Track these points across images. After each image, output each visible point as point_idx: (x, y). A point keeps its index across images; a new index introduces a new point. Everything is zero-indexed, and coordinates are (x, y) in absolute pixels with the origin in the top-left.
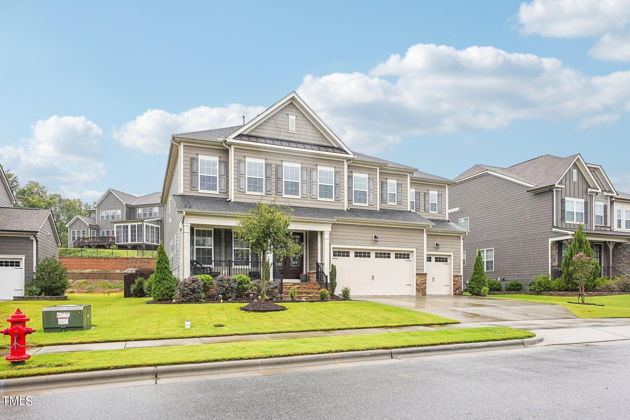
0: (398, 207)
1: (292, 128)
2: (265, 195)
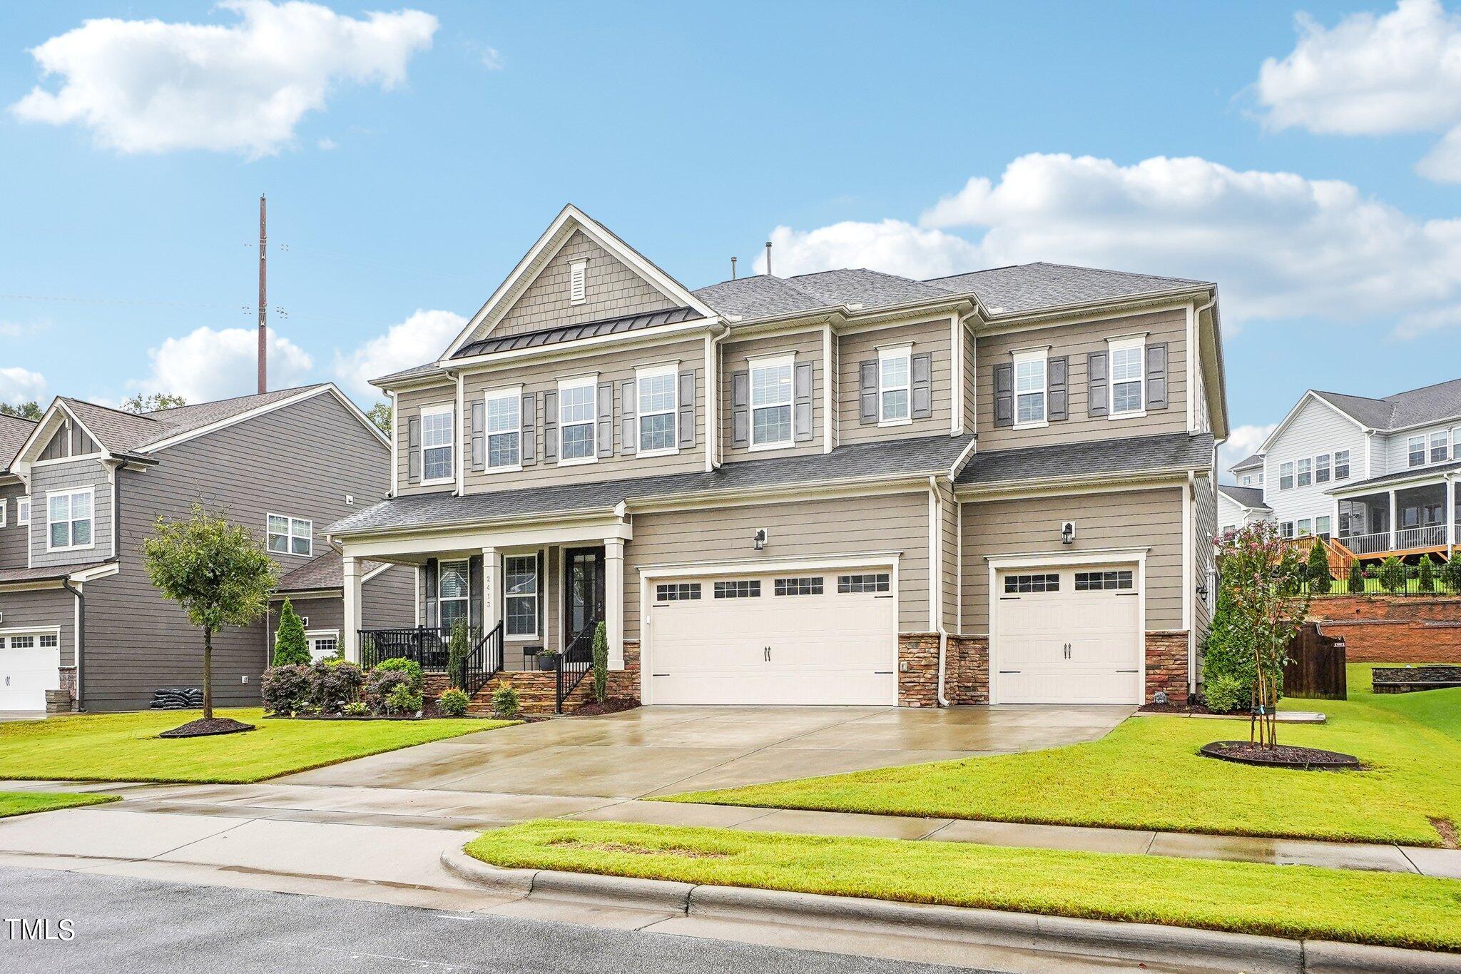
0: (918, 426)
1: (577, 293)
2: (521, 469)
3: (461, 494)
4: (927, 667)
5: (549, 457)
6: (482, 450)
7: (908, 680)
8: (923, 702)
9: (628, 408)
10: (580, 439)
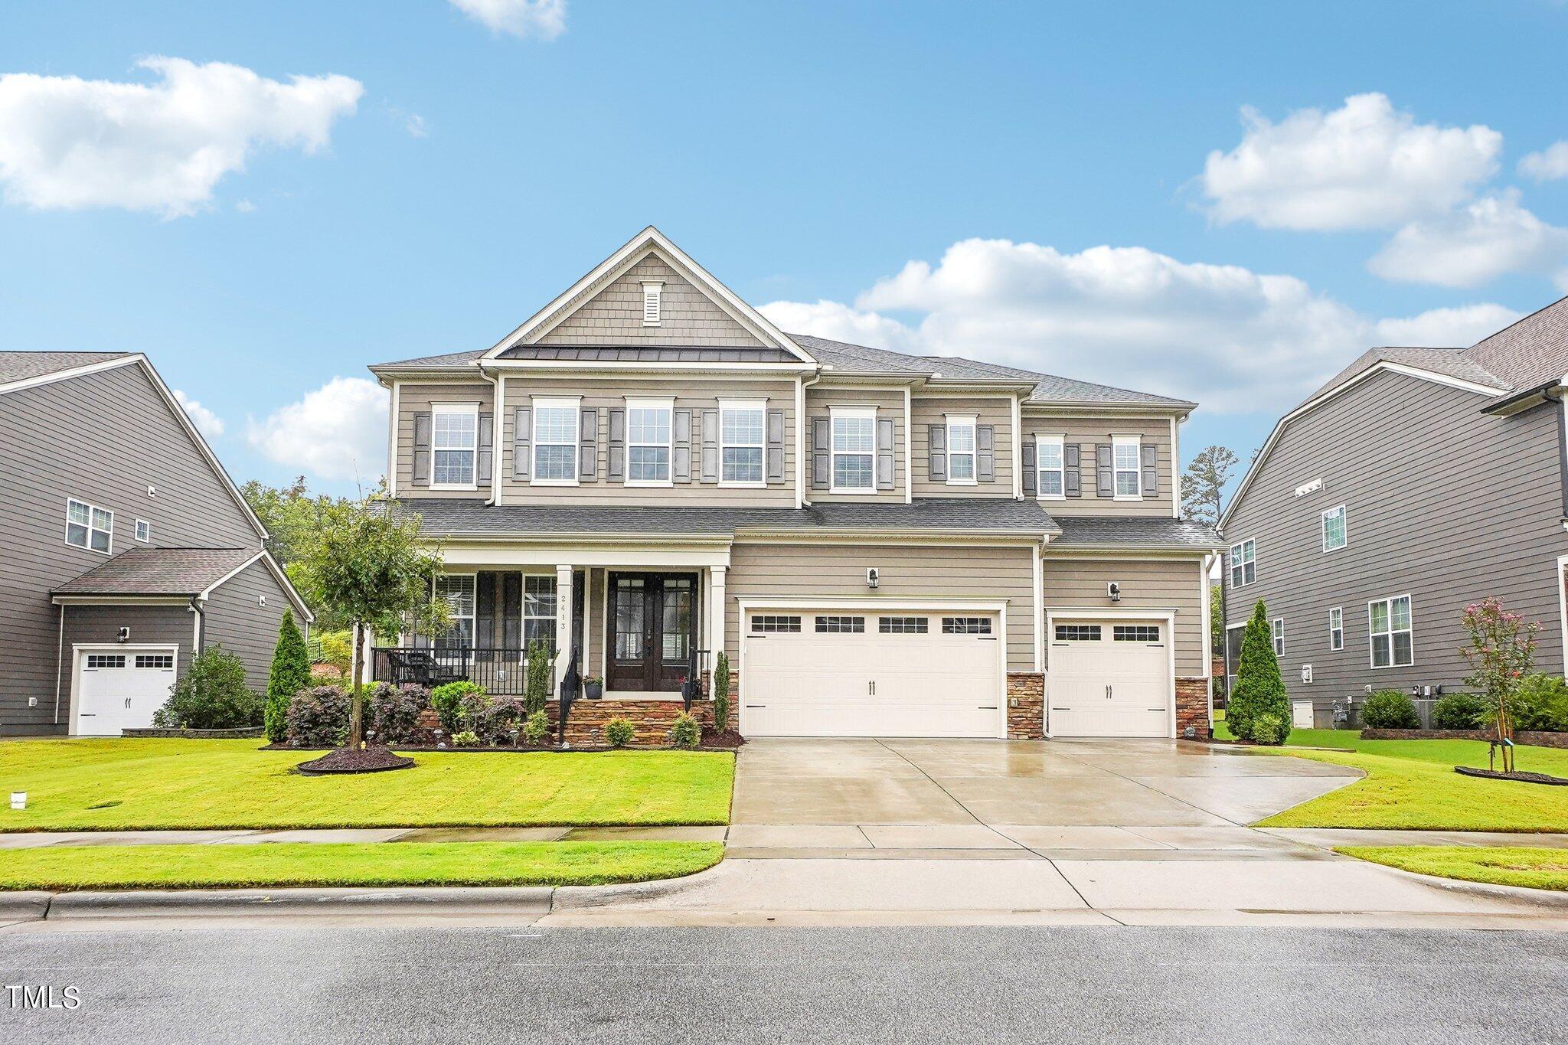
0: (982, 488)
1: (651, 314)
2: (578, 484)
3: (498, 503)
4: (1034, 703)
5: (614, 477)
6: (529, 461)
7: (1017, 715)
8: (1031, 735)
9: (710, 436)
10: (652, 462)
